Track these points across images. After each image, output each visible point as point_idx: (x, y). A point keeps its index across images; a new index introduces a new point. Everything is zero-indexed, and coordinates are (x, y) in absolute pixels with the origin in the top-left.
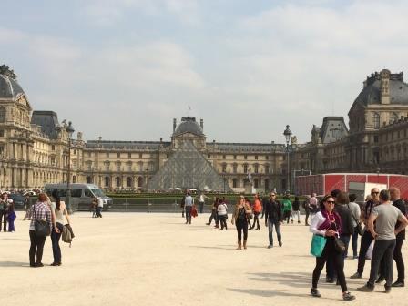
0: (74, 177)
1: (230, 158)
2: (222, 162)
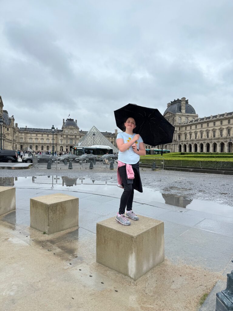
0: (16, 145)
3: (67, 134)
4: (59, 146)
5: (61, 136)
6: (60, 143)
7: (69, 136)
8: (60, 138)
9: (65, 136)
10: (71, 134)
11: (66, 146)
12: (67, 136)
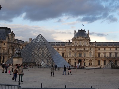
1: (102, 49)
2: (98, 52)
3: (76, 46)
4: (67, 59)
5: (70, 49)
6: (68, 56)
7: (77, 49)
8: (68, 51)
9: (73, 49)
10: (80, 46)
11: (74, 60)
12: (76, 49)
